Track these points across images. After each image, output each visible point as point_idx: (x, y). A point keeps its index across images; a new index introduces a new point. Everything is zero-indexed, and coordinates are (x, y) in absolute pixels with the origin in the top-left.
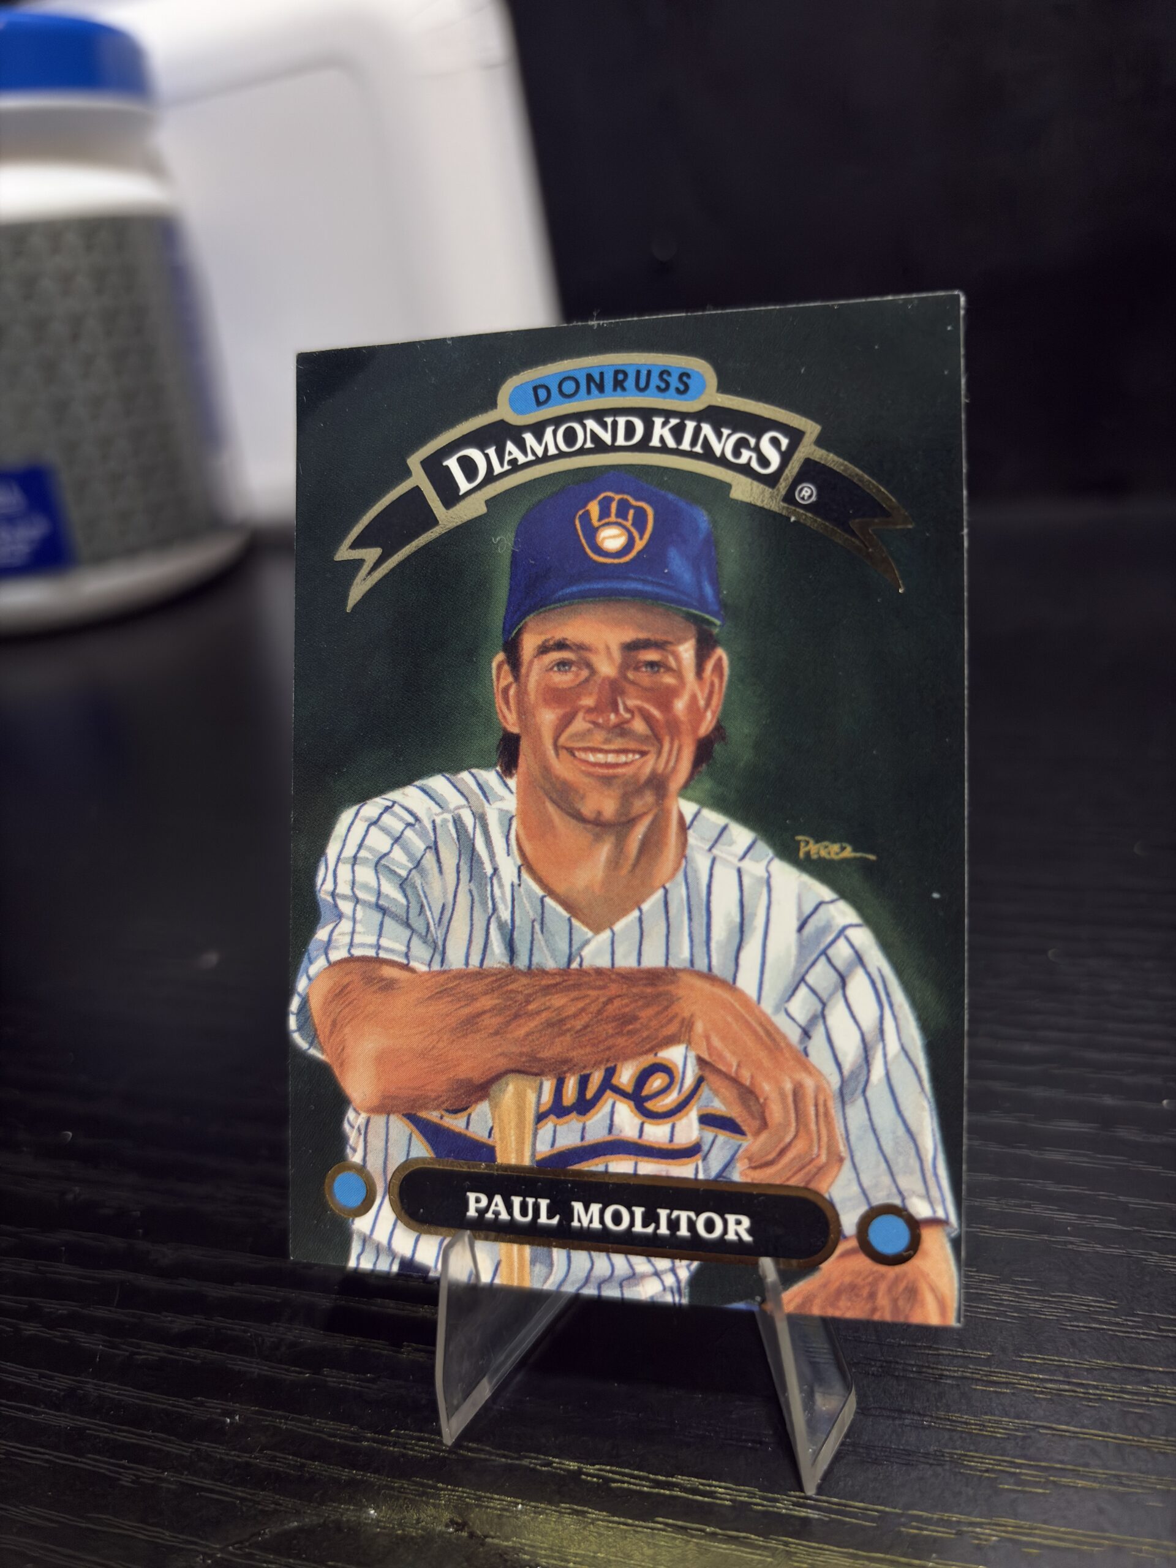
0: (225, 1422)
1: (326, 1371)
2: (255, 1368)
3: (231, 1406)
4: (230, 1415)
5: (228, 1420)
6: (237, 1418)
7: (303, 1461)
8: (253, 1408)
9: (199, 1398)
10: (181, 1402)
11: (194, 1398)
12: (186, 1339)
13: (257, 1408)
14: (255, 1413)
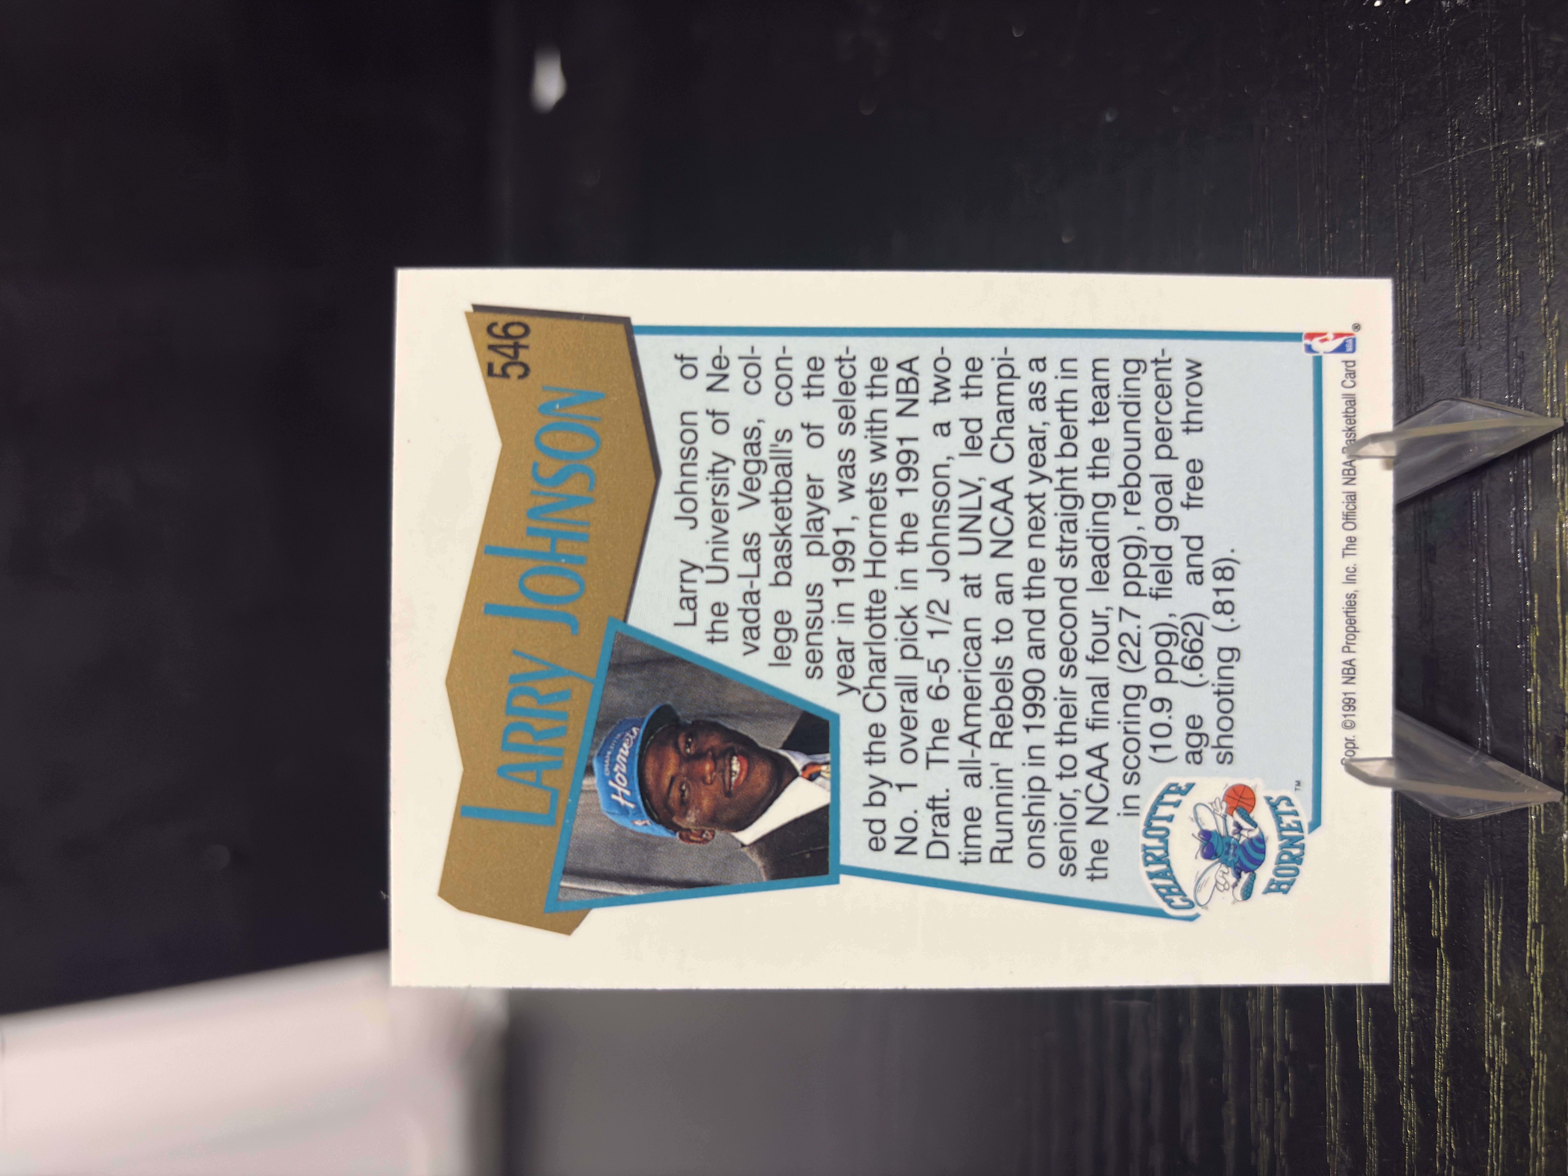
0: (1506, 1028)
1: (1434, 934)
2: (1445, 1012)
3: (1488, 1026)
4: (1496, 1024)
5: (1503, 1024)
6: (1499, 1015)
7: (1529, 927)
8: (1486, 1000)
9: (1486, 1065)
10: (1493, 1082)
11: (1487, 1071)
12: (1426, 1103)
13: (1486, 996)
14: (1490, 999)
